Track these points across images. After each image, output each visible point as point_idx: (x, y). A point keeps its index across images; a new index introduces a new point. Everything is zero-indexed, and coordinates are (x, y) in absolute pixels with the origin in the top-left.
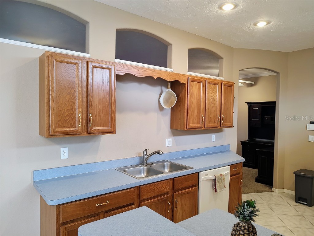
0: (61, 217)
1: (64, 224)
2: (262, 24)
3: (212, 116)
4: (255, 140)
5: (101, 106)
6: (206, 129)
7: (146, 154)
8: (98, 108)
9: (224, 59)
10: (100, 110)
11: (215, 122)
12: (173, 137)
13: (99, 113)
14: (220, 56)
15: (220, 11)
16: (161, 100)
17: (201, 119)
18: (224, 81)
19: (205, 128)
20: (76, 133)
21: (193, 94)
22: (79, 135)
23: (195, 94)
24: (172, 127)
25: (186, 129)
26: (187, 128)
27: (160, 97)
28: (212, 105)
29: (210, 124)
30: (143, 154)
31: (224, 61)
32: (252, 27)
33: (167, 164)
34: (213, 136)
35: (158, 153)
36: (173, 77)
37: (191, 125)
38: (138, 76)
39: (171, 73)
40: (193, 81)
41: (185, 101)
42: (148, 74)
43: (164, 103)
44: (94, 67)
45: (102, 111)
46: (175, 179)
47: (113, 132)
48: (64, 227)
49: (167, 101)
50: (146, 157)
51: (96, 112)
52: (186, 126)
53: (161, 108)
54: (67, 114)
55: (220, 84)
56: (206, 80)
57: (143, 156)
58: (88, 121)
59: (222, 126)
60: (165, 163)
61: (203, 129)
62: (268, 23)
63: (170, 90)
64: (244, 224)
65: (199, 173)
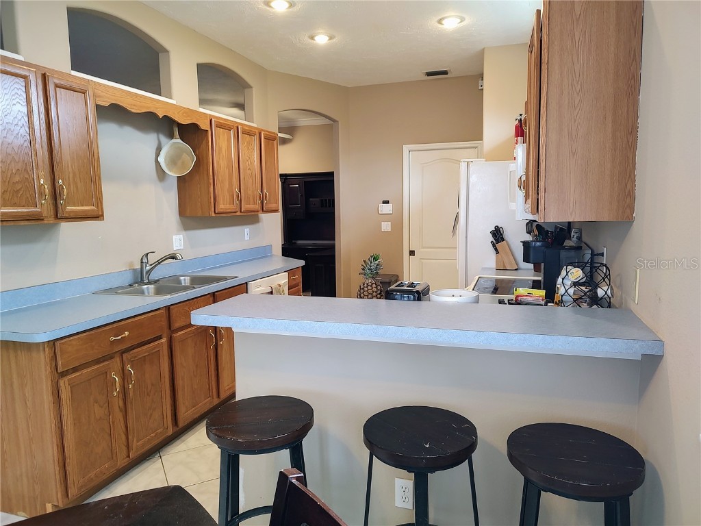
0: (60, 363)
1: (63, 374)
2: (322, 40)
3: (250, 192)
4: (295, 243)
5: (76, 164)
6: (242, 214)
7: (148, 263)
8: (70, 169)
9: (254, 89)
10: (74, 174)
11: (255, 203)
12: (184, 232)
13: (74, 180)
14: (246, 82)
15: (265, 7)
16: (161, 159)
17: (235, 197)
18: (264, 131)
19: (241, 212)
20: (37, 218)
21: (220, 149)
22: (42, 222)
23: (224, 150)
24: (182, 212)
25: (213, 214)
26: (215, 213)
27: (158, 155)
28: (249, 172)
29: (248, 206)
30: (142, 262)
31: (254, 92)
32: (306, 40)
33: (185, 279)
34: (247, 230)
35: (173, 257)
36: (188, 116)
37: (222, 206)
38: (133, 111)
39: (185, 108)
40: (219, 126)
41: (208, 163)
42: (149, 107)
43: (167, 165)
44: (57, 86)
45: (78, 176)
46: (216, 293)
47: (98, 216)
48: (66, 379)
49: (173, 162)
50: (148, 268)
51: (69, 178)
52: (213, 209)
53: (161, 174)
54: (17, 179)
55: (258, 135)
56: (236, 125)
57: (142, 268)
58: (55, 194)
59: (264, 209)
60: (182, 278)
61: (238, 214)
62: (331, 38)
63: (180, 141)
64: (370, 281)
65: (246, 283)
